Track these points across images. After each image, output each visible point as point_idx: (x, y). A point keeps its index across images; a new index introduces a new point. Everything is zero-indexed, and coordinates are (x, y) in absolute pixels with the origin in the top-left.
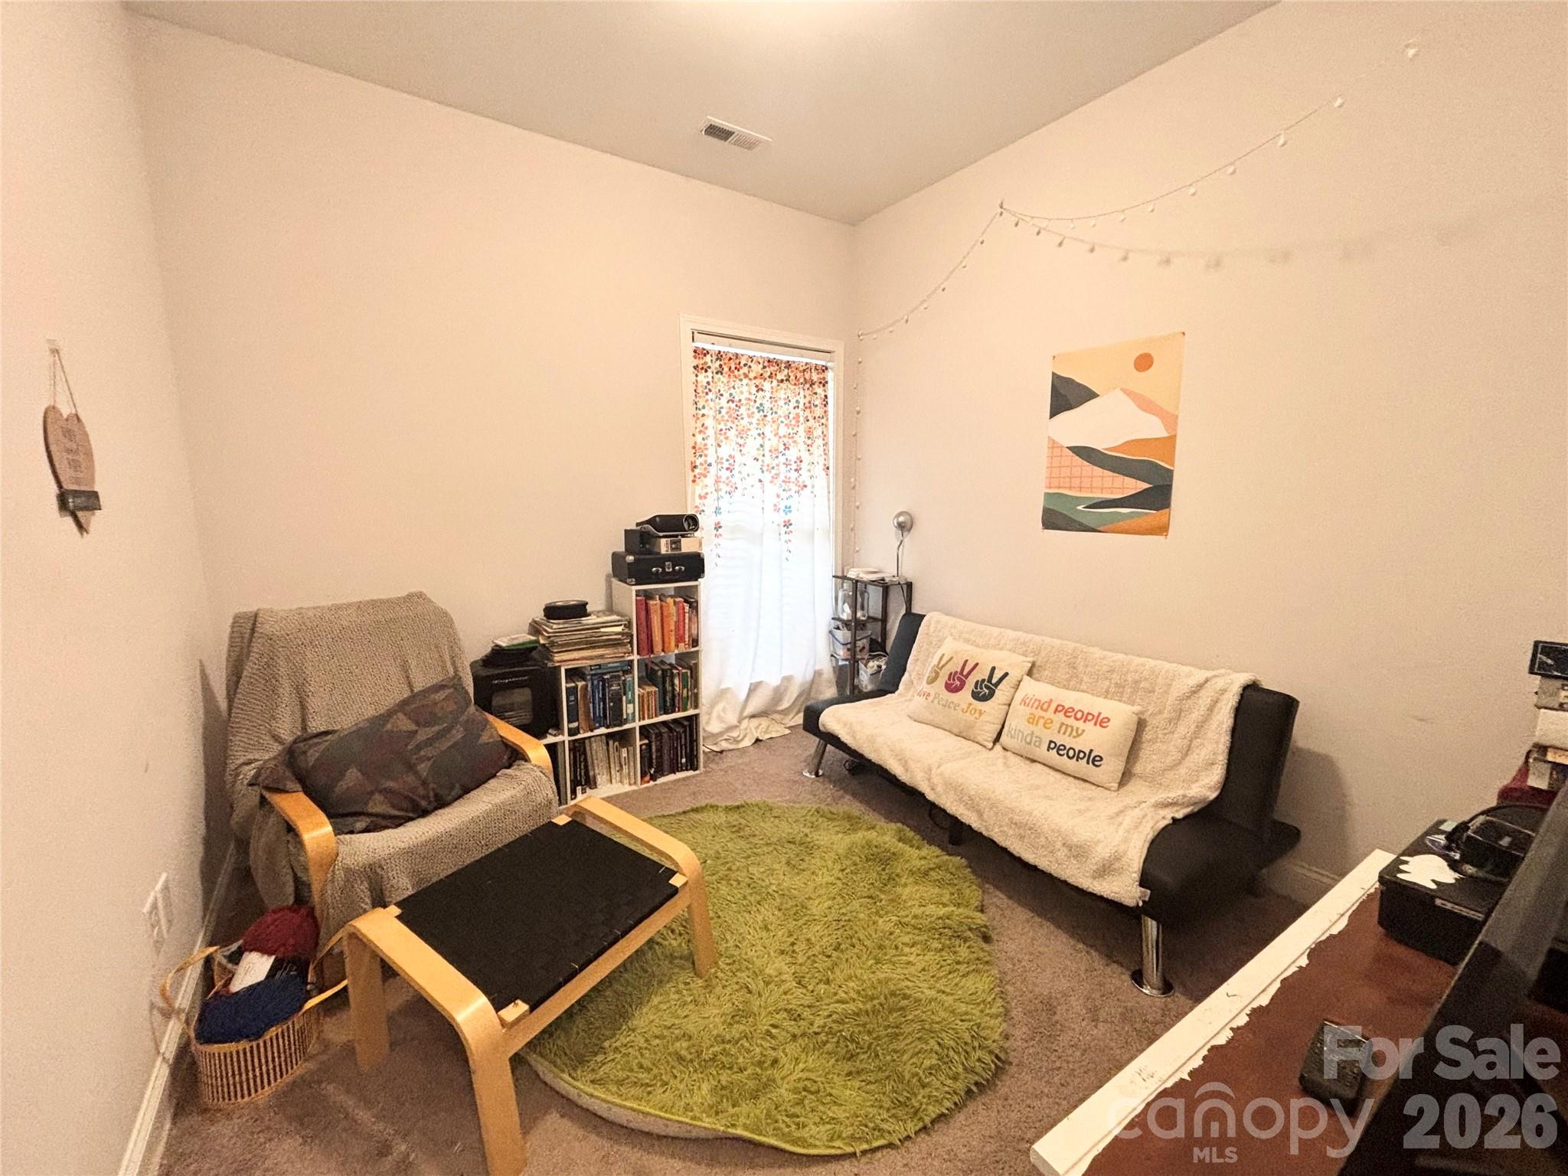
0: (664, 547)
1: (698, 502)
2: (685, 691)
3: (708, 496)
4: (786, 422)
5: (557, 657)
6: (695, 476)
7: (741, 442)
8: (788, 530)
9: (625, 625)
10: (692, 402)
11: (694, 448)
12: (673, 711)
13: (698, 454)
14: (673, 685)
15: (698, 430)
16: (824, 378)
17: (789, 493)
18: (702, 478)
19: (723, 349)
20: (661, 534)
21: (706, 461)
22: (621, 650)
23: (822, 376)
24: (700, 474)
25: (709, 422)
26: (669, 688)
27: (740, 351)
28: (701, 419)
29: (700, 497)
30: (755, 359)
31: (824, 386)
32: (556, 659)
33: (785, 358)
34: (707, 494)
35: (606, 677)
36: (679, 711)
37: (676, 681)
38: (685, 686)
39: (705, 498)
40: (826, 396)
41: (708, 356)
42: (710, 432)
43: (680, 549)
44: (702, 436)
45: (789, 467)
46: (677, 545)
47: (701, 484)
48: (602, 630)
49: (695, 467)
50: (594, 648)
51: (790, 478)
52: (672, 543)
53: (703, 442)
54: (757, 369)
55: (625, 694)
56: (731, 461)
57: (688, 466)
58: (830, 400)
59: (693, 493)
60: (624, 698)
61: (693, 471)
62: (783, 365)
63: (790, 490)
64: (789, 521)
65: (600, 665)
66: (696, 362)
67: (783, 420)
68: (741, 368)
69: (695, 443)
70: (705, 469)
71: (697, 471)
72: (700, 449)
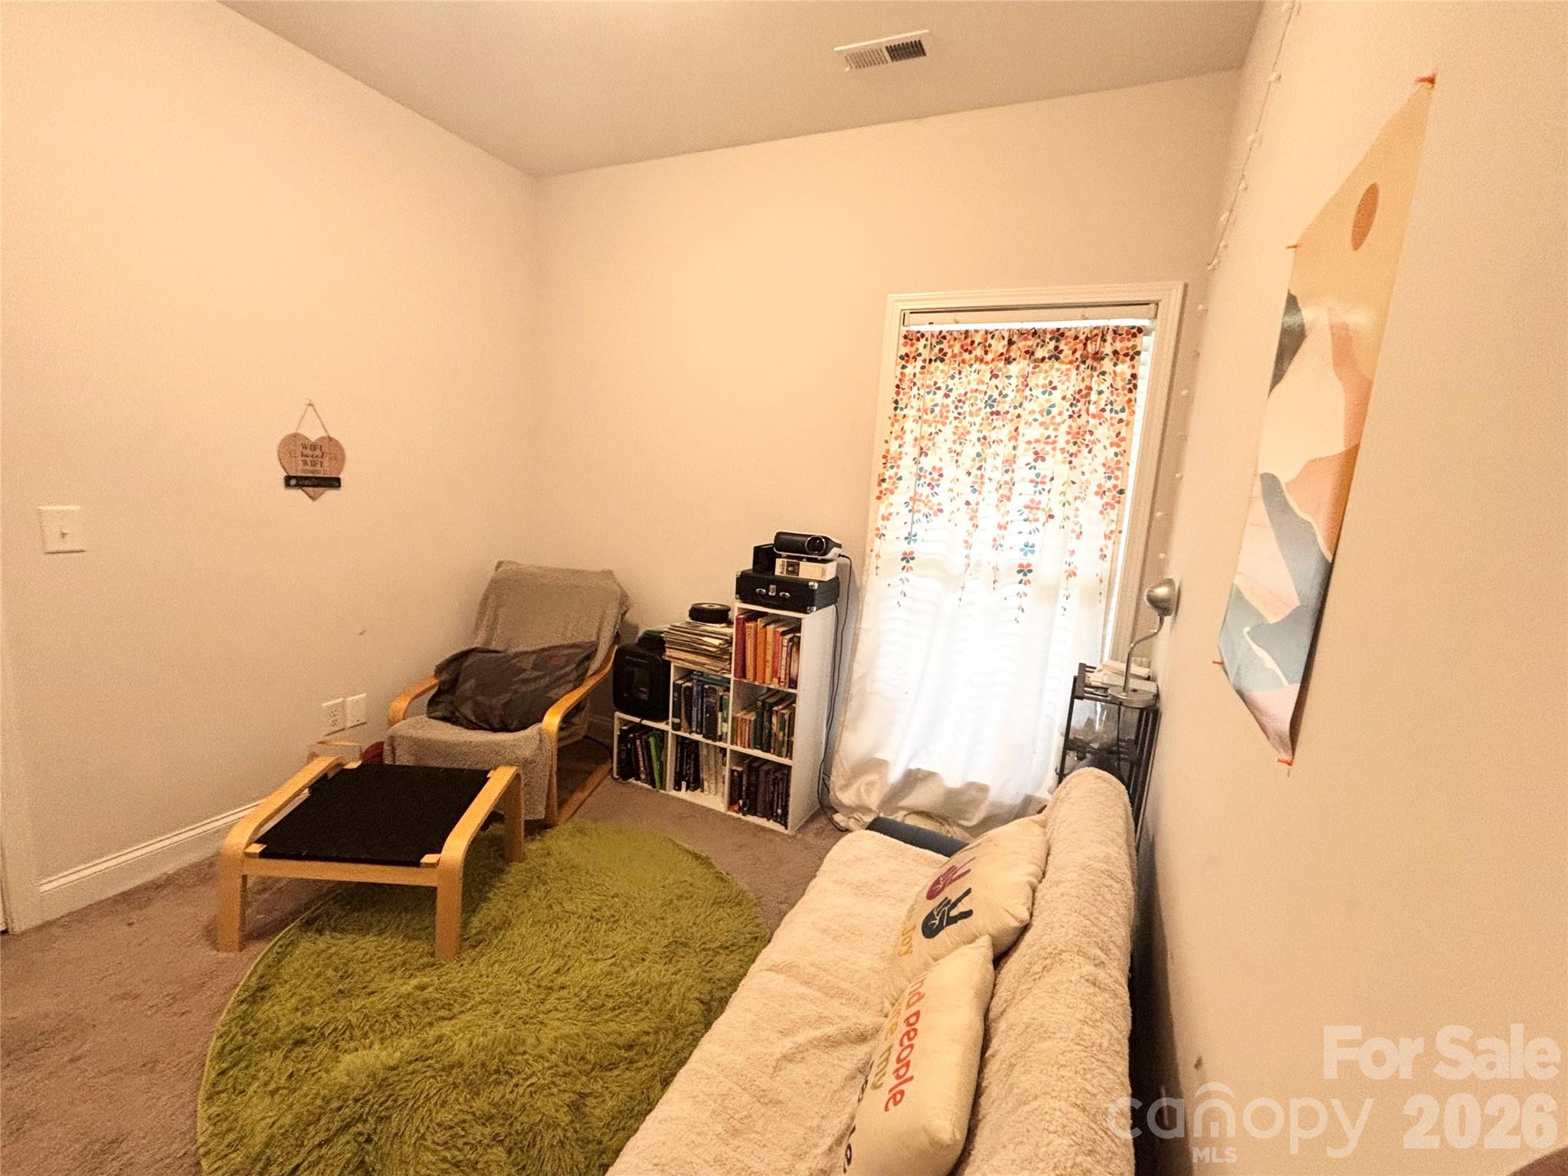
0: (780, 568)
1: (880, 523)
2: (781, 734)
3: (891, 518)
4: (1041, 419)
5: (668, 652)
6: (881, 492)
7: (958, 448)
8: (1025, 579)
9: (726, 640)
10: (891, 401)
11: (885, 457)
12: (768, 751)
13: (889, 465)
14: (770, 722)
15: (894, 435)
16: (1134, 347)
17: (1034, 525)
18: (888, 494)
19: (945, 328)
20: (782, 553)
21: (896, 474)
22: (721, 665)
23: (1130, 344)
24: (886, 489)
25: (909, 425)
26: (766, 724)
27: (971, 327)
28: (902, 421)
29: (884, 518)
30: (997, 333)
31: (1132, 359)
32: (668, 653)
33: (1052, 325)
34: (890, 514)
35: (706, 686)
36: (774, 754)
37: (774, 720)
38: (782, 729)
39: (888, 519)
40: (1134, 376)
41: (923, 341)
42: (909, 438)
43: (798, 574)
44: (899, 442)
45: (1040, 487)
46: (794, 568)
47: (886, 503)
48: (705, 639)
49: (883, 480)
50: (698, 654)
51: (1039, 503)
52: (789, 565)
53: (899, 450)
54: (999, 346)
55: (721, 710)
56: (935, 475)
57: (875, 480)
58: (1142, 384)
59: (877, 513)
60: (720, 714)
61: (880, 485)
62: (1049, 336)
63: (1036, 520)
64: (1029, 565)
65: (702, 673)
66: (903, 351)
67: (1038, 416)
68: (975, 349)
69: (888, 451)
70: (894, 483)
71: (884, 485)
72: (892, 458)
